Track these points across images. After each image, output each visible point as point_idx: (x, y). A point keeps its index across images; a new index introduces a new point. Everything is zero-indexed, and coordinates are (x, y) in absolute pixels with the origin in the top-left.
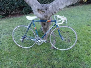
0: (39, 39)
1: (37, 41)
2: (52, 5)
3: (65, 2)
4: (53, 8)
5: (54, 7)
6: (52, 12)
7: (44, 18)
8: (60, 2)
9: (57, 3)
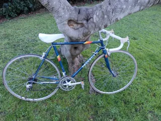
0: (69, 81)
1: (65, 84)
2: (103, 12)
3: (130, 7)
4: (103, 18)
5: (106, 16)
6: (100, 25)
7: (81, 37)
8: (119, 6)
9: (113, 7)
